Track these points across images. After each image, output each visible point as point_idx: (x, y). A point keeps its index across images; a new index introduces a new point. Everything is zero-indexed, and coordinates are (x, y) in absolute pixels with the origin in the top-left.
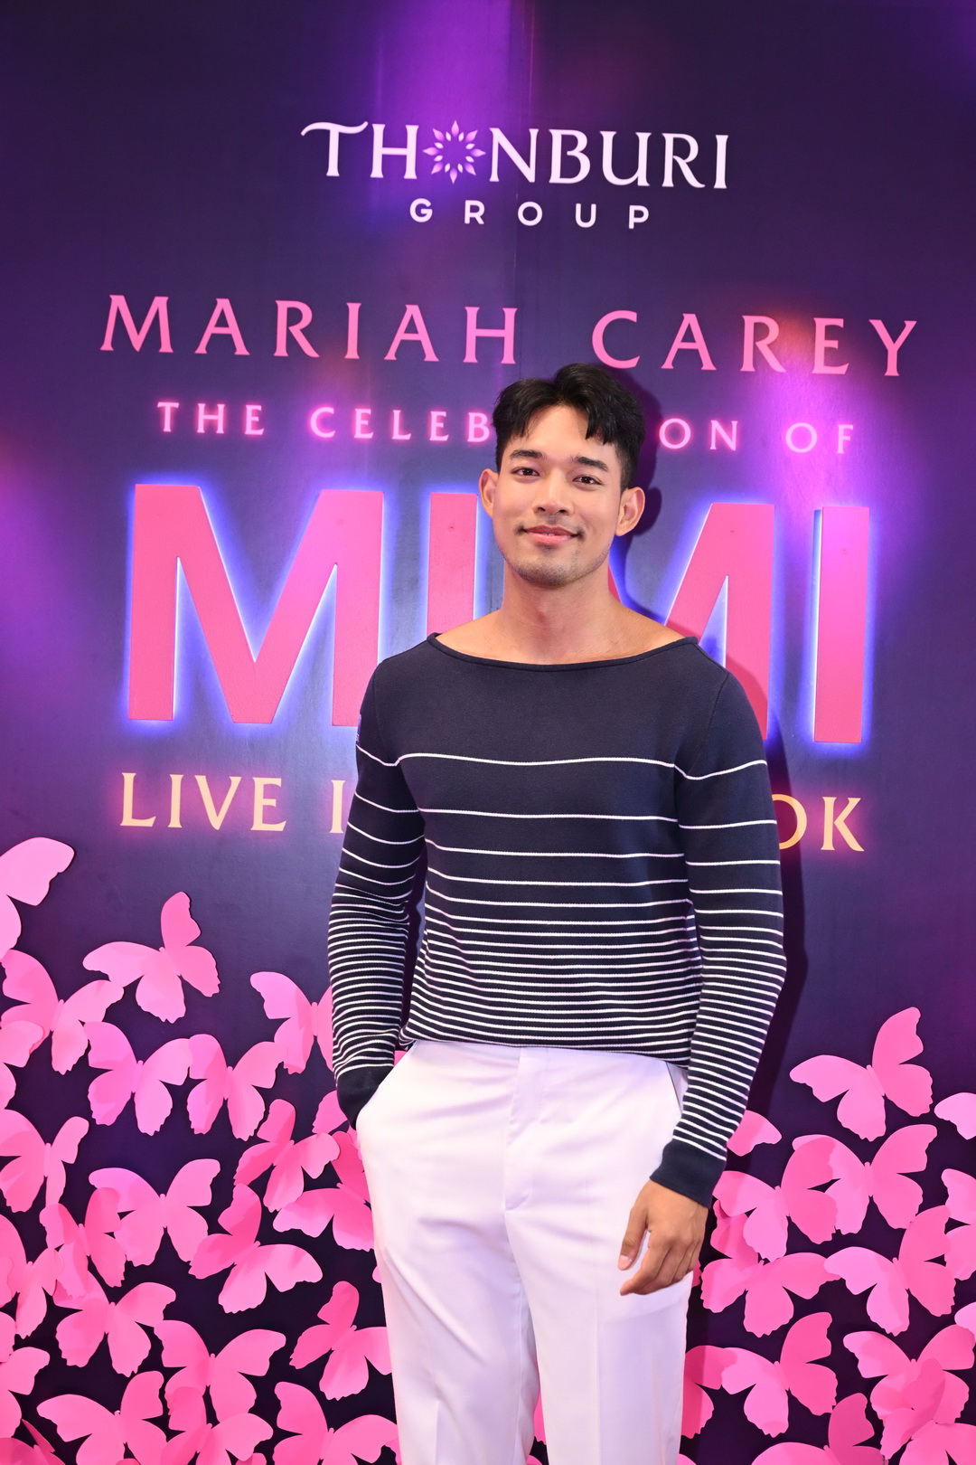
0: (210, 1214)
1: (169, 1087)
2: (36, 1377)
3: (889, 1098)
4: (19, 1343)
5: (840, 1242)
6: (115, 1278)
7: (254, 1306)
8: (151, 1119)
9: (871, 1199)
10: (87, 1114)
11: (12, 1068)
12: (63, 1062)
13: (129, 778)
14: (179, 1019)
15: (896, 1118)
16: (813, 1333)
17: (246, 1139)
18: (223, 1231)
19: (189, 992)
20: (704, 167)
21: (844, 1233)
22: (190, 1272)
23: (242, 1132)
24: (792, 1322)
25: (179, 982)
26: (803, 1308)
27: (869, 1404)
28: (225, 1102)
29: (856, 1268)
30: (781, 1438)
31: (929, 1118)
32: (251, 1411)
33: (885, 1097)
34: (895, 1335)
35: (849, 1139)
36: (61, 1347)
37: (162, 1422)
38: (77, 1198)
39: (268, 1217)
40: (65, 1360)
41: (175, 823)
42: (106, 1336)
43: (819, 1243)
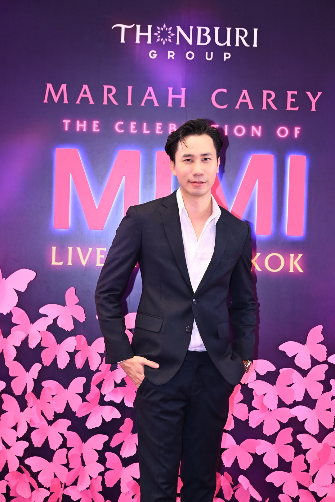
0: (83, 396)
1: (69, 353)
2: (24, 451)
3: (312, 355)
4: (18, 439)
5: (295, 404)
6: (51, 417)
7: (98, 426)
8: (63, 363)
9: (306, 389)
10: (40, 362)
11: (15, 347)
12: (32, 345)
13: (54, 248)
14: (72, 330)
15: (315, 362)
16: (287, 435)
17: (95, 370)
18: (87, 401)
19: (75, 320)
20: (249, 39)
21: (297, 401)
22: (76, 415)
23: (93, 368)
24: (279, 431)
25: (72, 317)
26: (283, 426)
27: (305, 458)
28: (87, 358)
29: (301, 412)
30: (276, 470)
31: (326, 362)
32: (97, 462)
33: (311, 355)
34: (314, 435)
35: (299, 369)
36: (32, 440)
37: (67, 465)
38: (38, 390)
39: (102, 396)
40: (34, 445)
41: (70, 263)
42: (47, 437)
43: (288, 404)
